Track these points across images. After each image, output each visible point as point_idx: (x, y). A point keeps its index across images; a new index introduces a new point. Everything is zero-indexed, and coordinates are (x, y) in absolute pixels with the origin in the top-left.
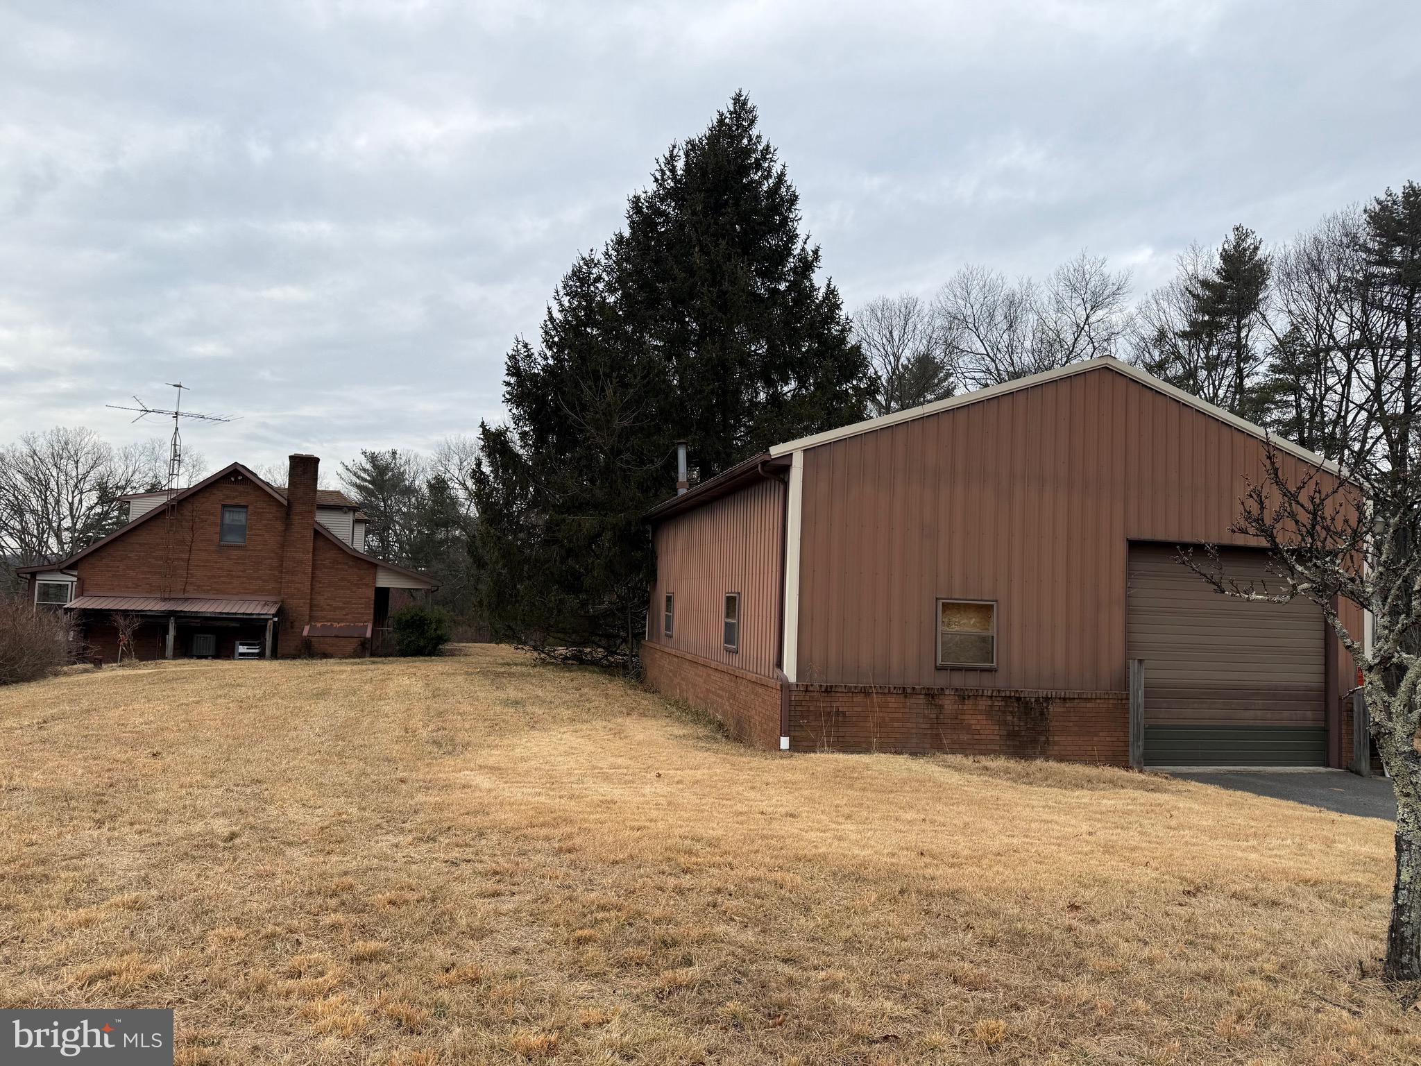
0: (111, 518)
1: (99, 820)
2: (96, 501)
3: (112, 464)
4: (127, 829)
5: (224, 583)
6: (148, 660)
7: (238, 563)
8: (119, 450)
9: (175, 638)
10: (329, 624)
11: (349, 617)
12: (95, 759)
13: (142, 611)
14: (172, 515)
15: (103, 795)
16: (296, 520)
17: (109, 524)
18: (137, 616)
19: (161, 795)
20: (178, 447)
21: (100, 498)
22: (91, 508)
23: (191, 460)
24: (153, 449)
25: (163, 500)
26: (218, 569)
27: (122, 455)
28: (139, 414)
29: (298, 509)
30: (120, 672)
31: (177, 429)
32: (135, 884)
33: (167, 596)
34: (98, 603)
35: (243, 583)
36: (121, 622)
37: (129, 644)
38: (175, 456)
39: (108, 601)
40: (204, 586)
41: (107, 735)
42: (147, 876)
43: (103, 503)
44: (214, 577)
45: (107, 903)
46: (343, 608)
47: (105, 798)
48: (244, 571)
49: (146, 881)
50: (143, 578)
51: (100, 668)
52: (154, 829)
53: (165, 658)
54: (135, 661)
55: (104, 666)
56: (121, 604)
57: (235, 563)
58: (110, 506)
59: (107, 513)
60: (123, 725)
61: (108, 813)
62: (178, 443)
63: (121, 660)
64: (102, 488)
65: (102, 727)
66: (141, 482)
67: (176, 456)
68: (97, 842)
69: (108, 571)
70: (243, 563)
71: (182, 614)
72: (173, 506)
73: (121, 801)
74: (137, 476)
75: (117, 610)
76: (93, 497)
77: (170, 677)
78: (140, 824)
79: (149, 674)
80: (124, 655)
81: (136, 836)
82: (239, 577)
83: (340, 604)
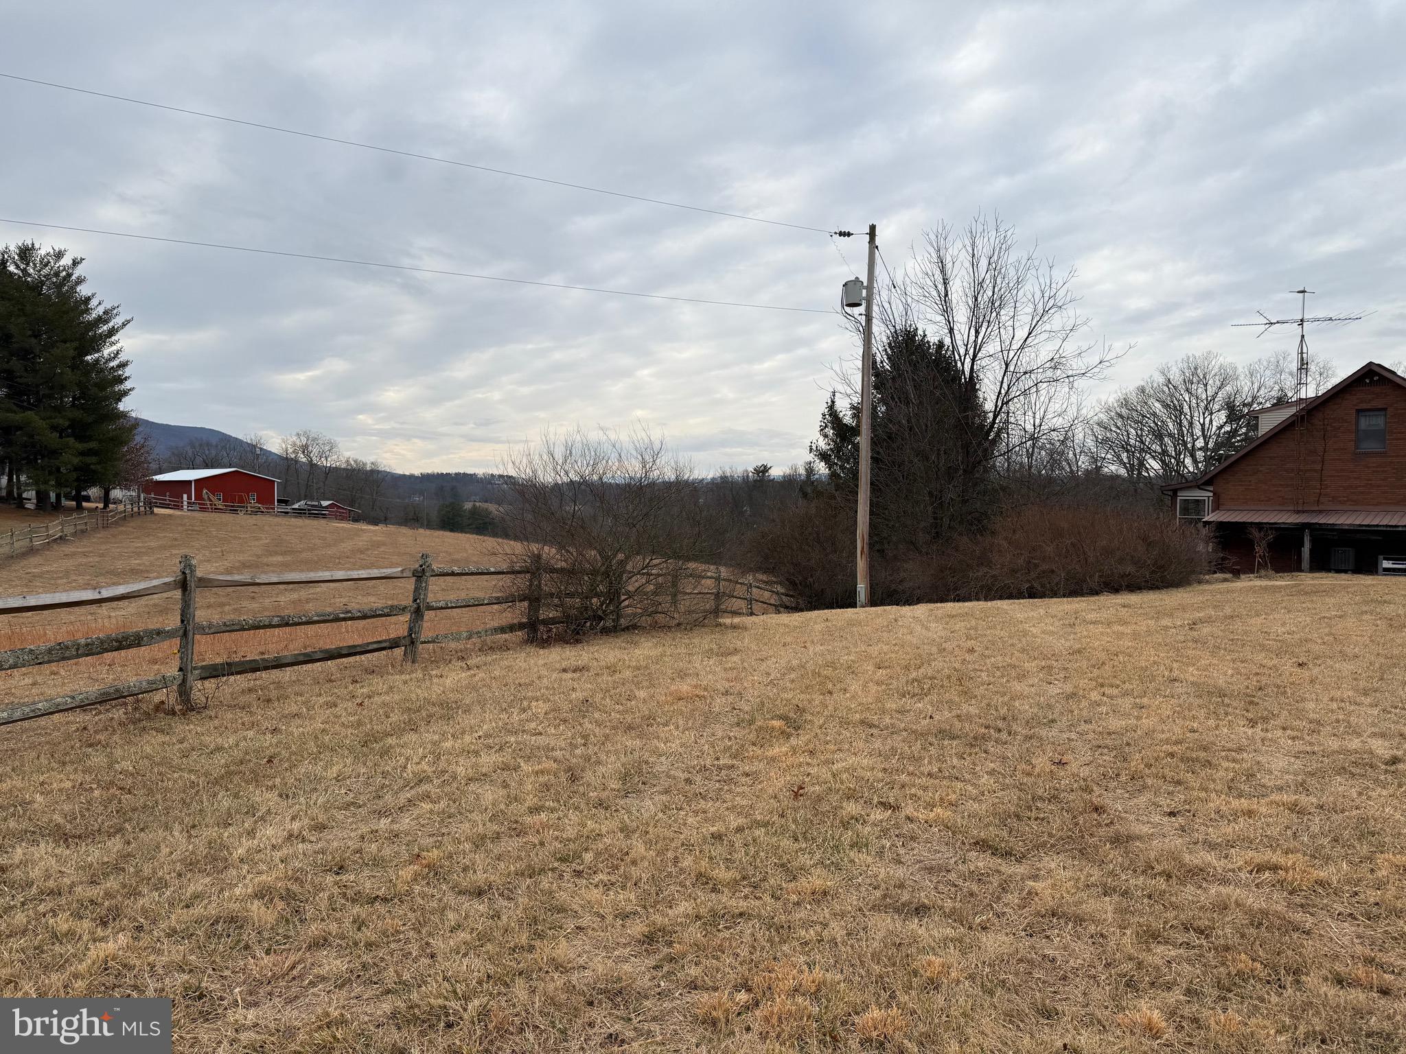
0: (1240, 435)
1: (1252, 719)
2: (1225, 420)
3: (1239, 383)
4: (1280, 733)
5: (1362, 493)
6: (1284, 571)
7: (1378, 471)
8: (1244, 368)
9: (1311, 550)
12: (1242, 662)
13: (1275, 523)
14: (1302, 426)
15: (1254, 696)
17: (1238, 441)
18: (1271, 529)
19: (1311, 705)
20: (1305, 355)
21: (1228, 417)
22: (1220, 428)
23: (1317, 368)
24: (1278, 362)
25: (1293, 410)
26: (1355, 478)
27: (1247, 373)
28: (1263, 328)
30: (1258, 583)
31: (1303, 336)
32: (1292, 787)
33: (1300, 509)
34: (1233, 516)
35: (1384, 493)
36: (1256, 533)
37: (1264, 555)
38: (1302, 364)
39: (1242, 515)
40: (1340, 497)
41: (1251, 641)
42: (1304, 781)
43: (1231, 421)
44: (1350, 487)
45: (1267, 799)
47: (1255, 700)
48: (1385, 479)
49: (1302, 787)
50: (1276, 491)
51: (1239, 578)
52: (1308, 738)
53: (1301, 570)
54: (1271, 572)
55: (1242, 576)
56: (1255, 517)
57: (1375, 471)
58: (1238, 424)
59: (1236, 430)
60: (1266, 632)
61: (1260, 715)
62: (1305, 351)
63: (1257, 572)
64: (1230, 407)
65: (1246, 633)
66: (1267, 396)
67: (1303, 366)
68: (1251, 739)
69: (1241, 485)
70: (1383, 471)
71: (1318, 526)
72: (1302, 417)
73: (1270, 704)
74: (1262, 392)
75: (1252, 523)
76: (1222, 417)
77: (1308, 589)
78: (1292, 729)
79: (1286, 585)
80: (1263, 566)
81: (1289, 741)
82: (1380, 486)
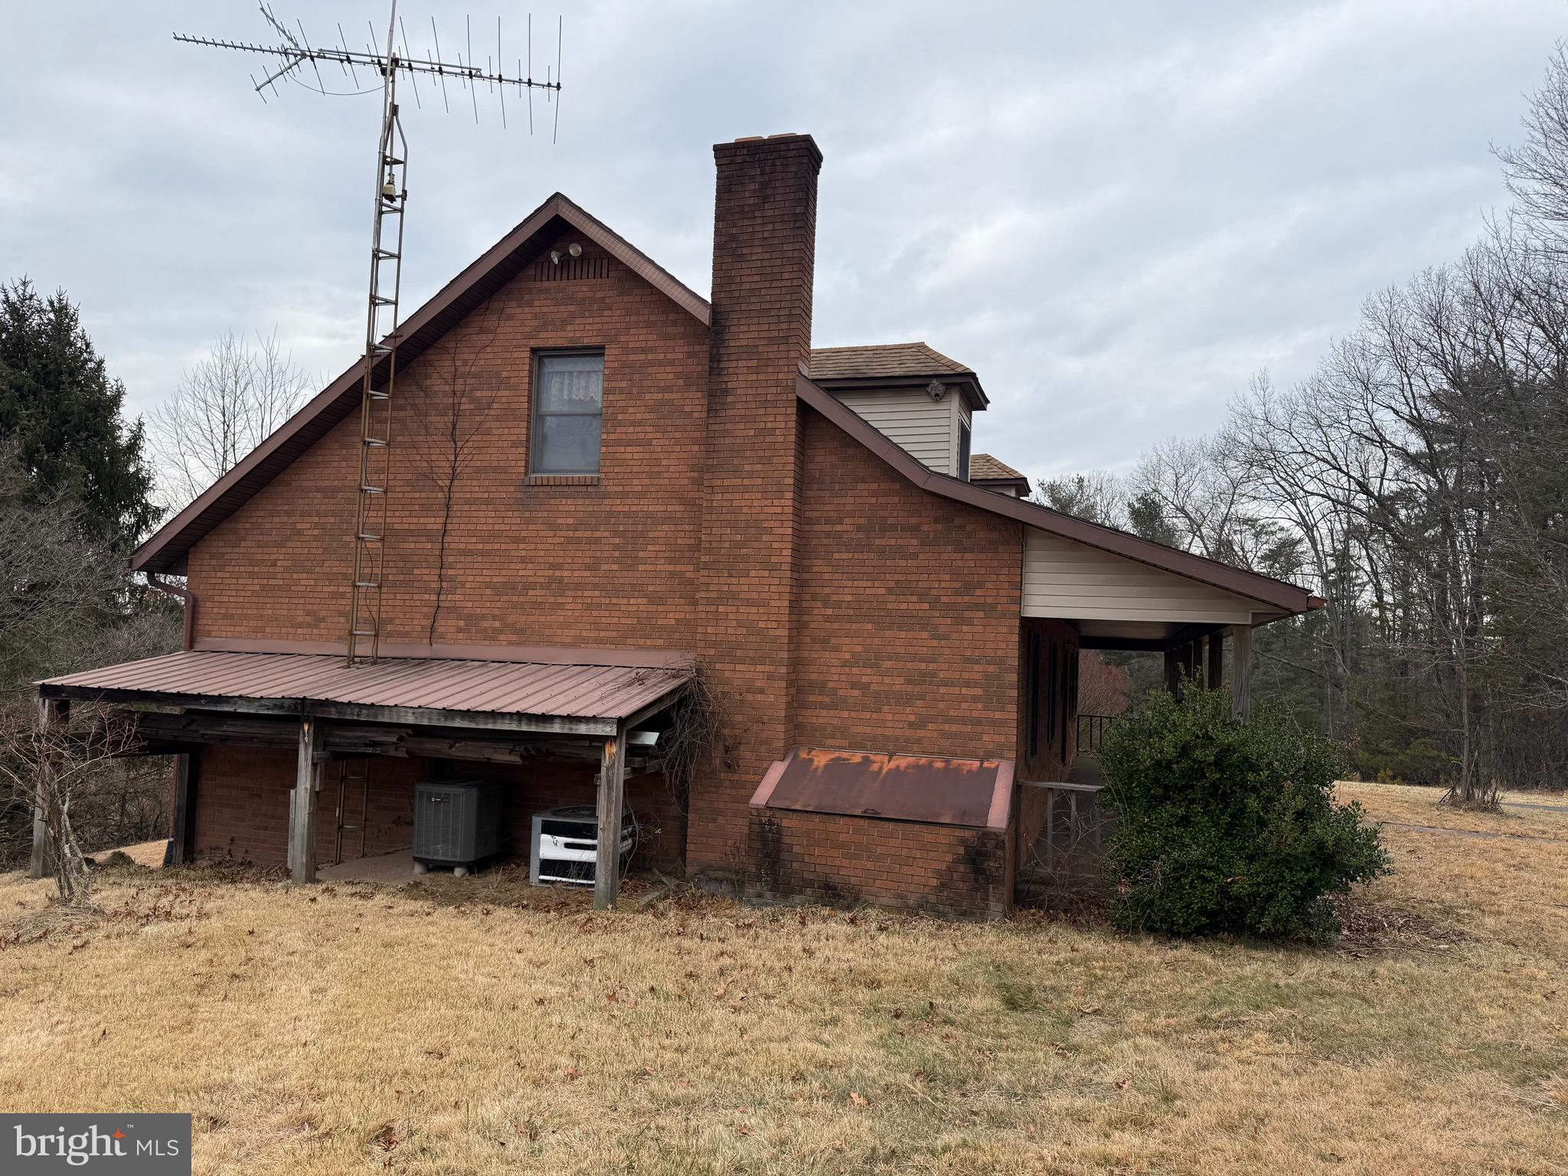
5: (538, 606)
7: (578, 541)
10: (857, 758)
11: (929, 732)
16: (740, 376)
20: (397, 169)
26: (523, 560)
29: (743, 334)
33: (363, 649)
35: (590, 607)
38: (389, 194)
40: (484, 617)
44: (509, 587)
46: (906, 700)
48: (593, 567)
50: (332, 596)
57: (569, 540)
62: (398, 154)
70: (591, 541)
82: (579, 586)
83: (898, 684)
